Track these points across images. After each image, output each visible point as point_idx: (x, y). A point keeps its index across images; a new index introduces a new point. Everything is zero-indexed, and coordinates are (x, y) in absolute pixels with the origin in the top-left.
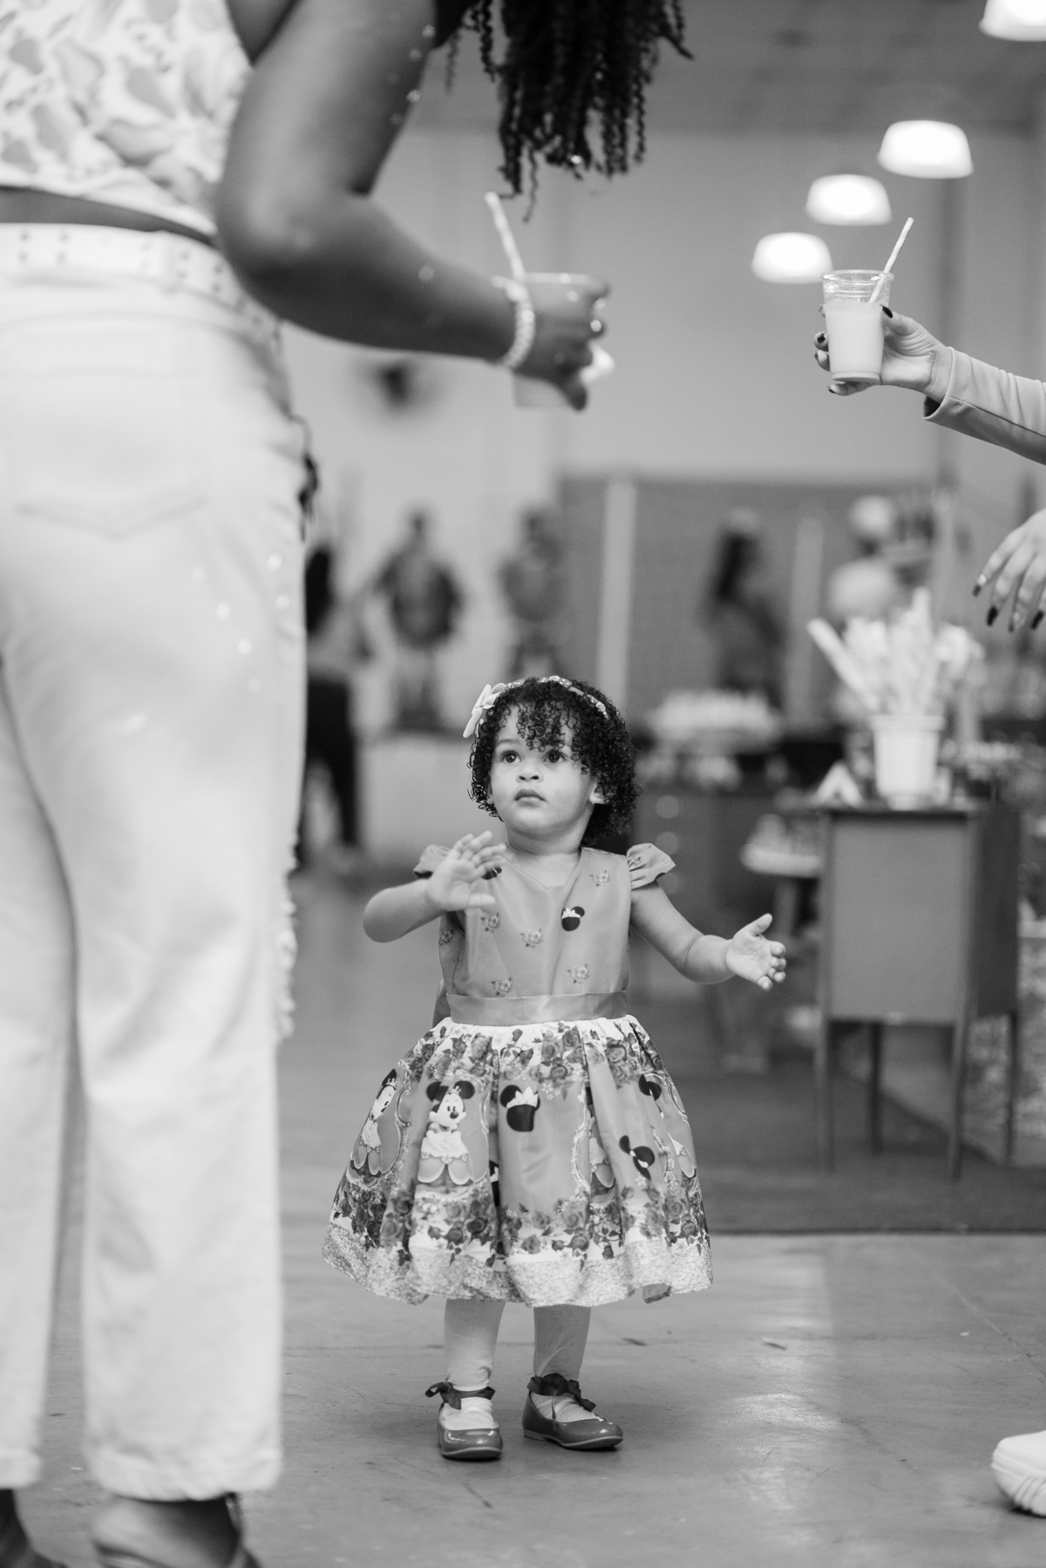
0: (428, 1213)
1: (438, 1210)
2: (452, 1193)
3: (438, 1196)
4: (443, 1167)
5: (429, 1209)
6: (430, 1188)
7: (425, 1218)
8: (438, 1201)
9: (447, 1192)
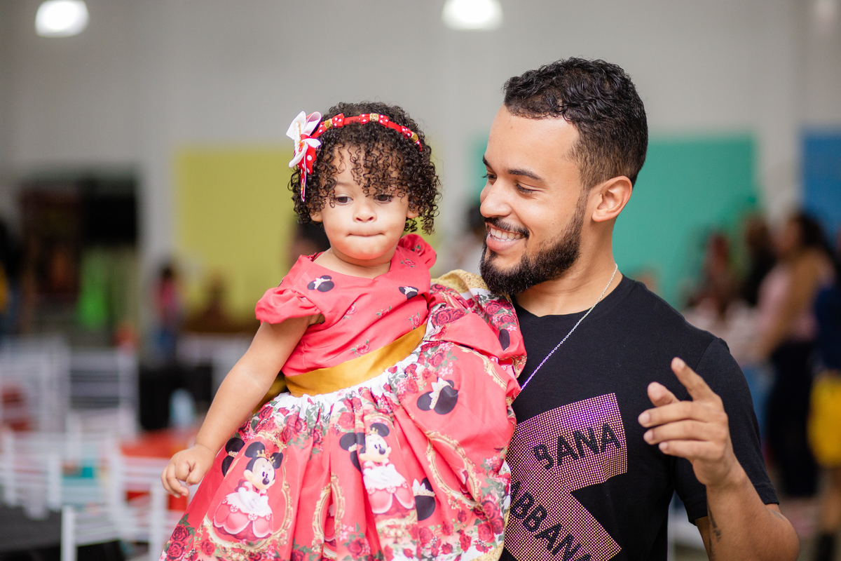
0: (397, 537)
1: (403, 533)
2: (408, 517)
3: (397, 521)
4: (391, 496)
5: (396, 534)
6: (388, 517)
7: (396, 542)
8: (400, 526)
9: (403, 517)
